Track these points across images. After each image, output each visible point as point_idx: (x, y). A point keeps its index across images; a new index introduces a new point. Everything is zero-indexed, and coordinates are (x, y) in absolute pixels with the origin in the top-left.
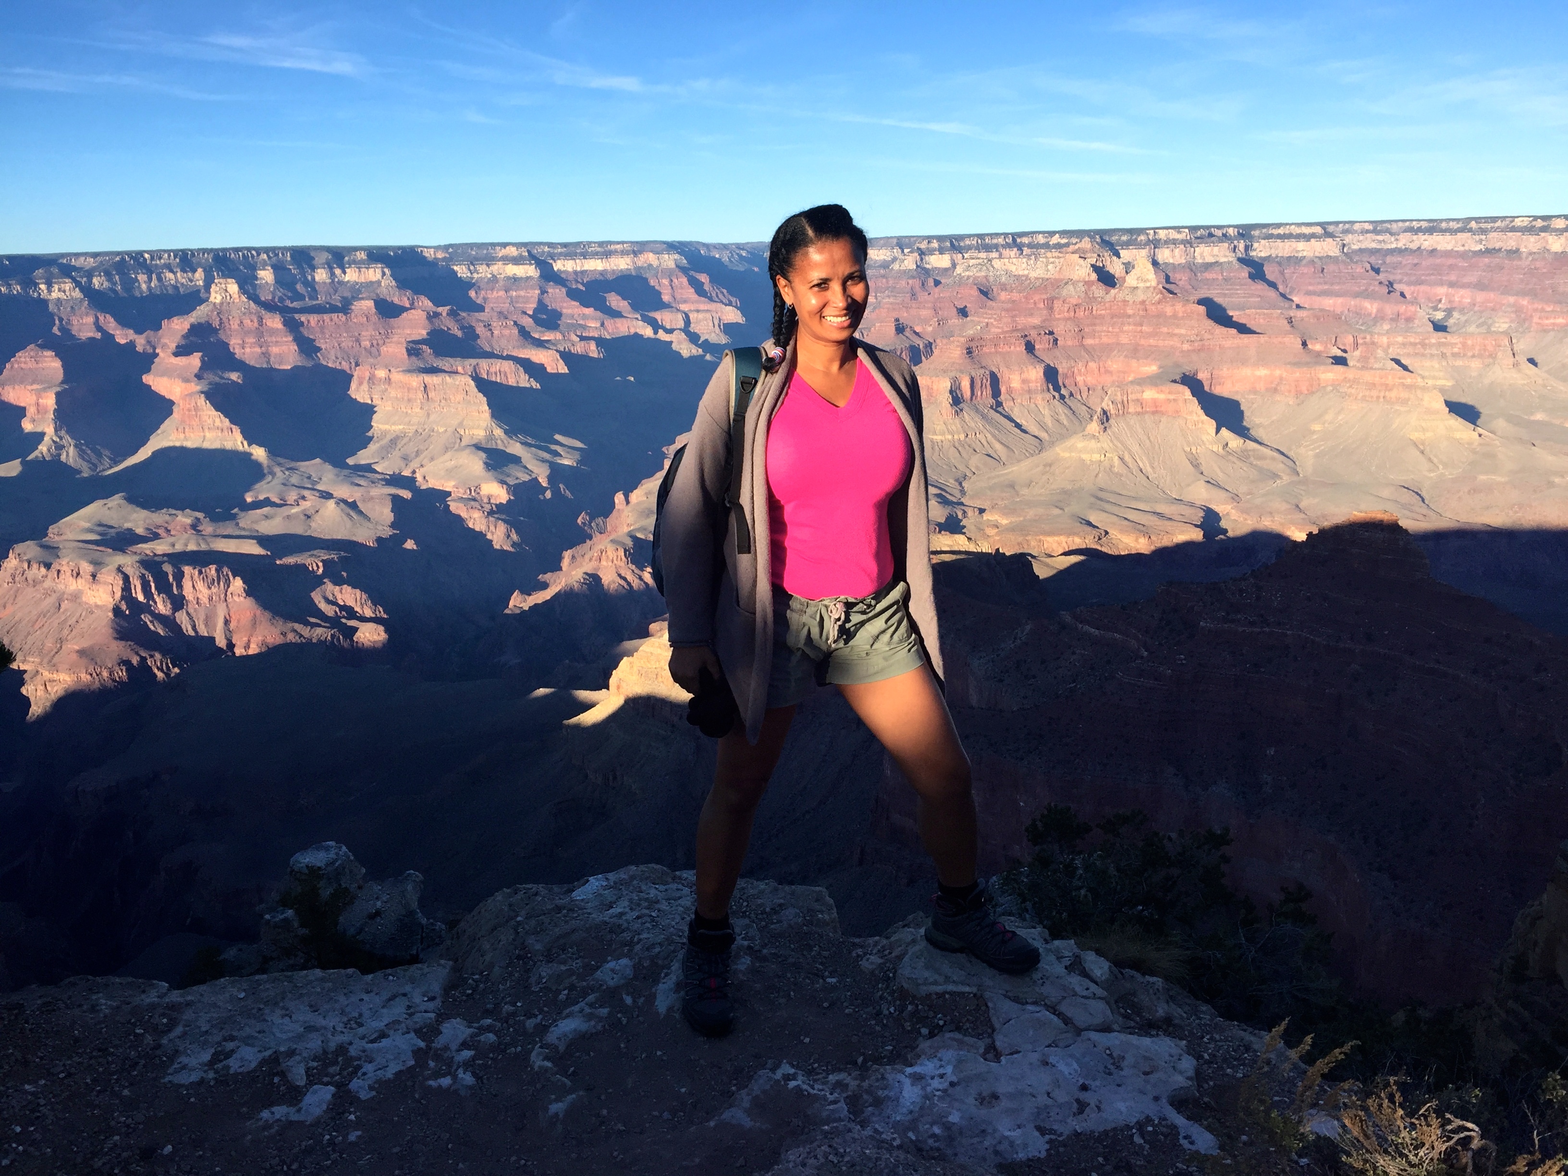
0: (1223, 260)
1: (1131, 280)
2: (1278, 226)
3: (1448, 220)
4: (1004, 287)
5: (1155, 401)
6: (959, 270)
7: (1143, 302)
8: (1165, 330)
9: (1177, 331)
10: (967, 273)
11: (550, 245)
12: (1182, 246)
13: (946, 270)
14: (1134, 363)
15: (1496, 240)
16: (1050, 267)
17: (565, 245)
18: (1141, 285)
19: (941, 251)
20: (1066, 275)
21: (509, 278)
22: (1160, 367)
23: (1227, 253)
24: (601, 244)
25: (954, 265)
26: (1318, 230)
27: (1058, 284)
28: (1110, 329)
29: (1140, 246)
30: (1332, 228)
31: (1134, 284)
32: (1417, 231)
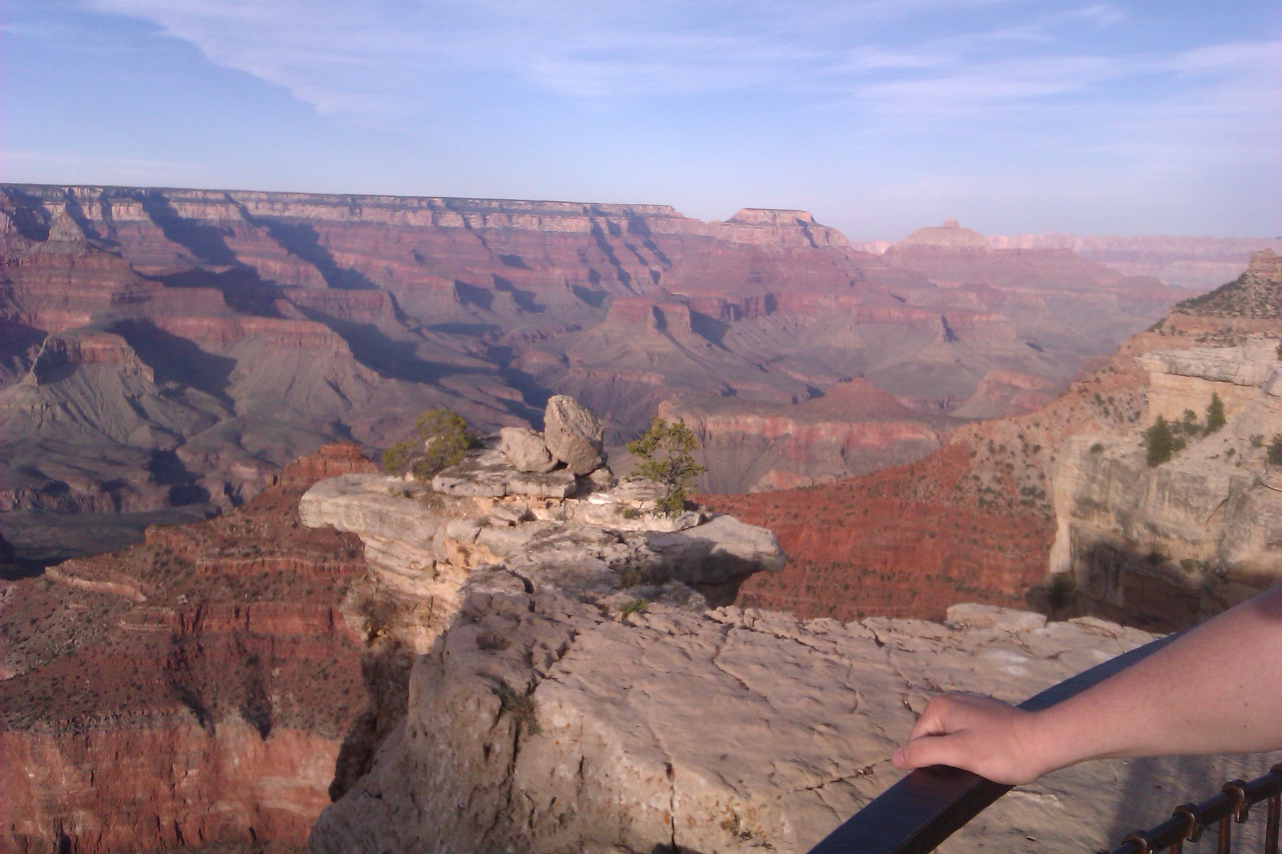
0: (137, 219)
1: (54, 234)
2: (186, 191)
3: (329, 196)
5: (93, 351)
7: (69, 256)
8: (94, 282)
9: (105, 283)
12: (97, 204)
14: (67, 316)
18: (66, 239)
22: (92, 318)
23: (142, 212)
26: (220, 196)
28: (38, 281)
29: (55, 202)
30: (233, 196)
31: (58, 237)
32: (305, 203)
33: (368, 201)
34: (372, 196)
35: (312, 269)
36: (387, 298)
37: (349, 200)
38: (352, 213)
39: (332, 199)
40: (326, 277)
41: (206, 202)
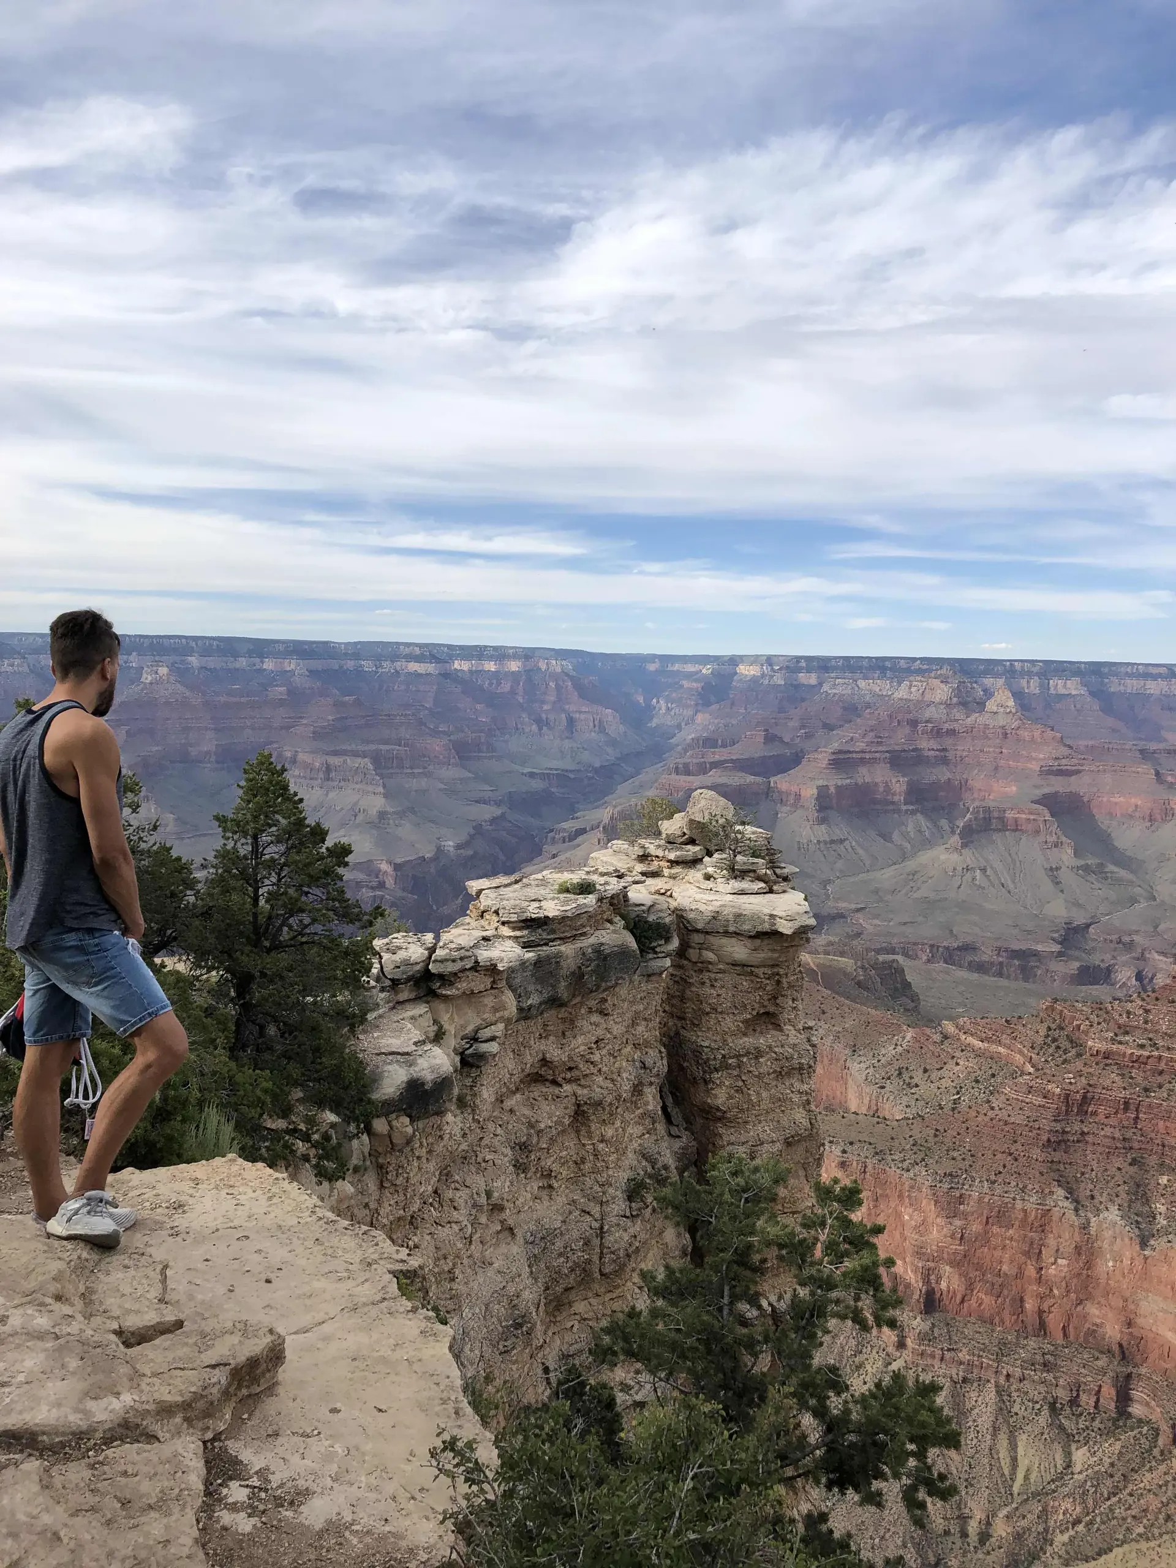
0: (1074, 692)
1: (991, 705)
2: (1127, 665)
4: (868, 706)
5: (1016, 820)
6: (826, 687)
7: (1003, 727)
8: (1024, 753)
9: (1034, 755)
10: (834, 691)
11: (449, 647)
12: (1036, 678)
13: (813, 686)
14: (995, 784)
16: (913, 689)
17: (461, 648)
18: (1001, 710)
19: (809, 670)
20: (928, 697)
21: (410, 674)
22: (1019, 789)
23: (1079, 686)
24: (495, 648)
25: (820, 684)
27: (922, 704)
28: (972, 749)
29: (997, 675)
31: (995, 709)
41: (1146, 676)
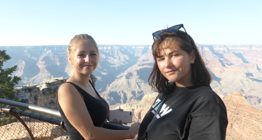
3: (245, 45)
15: (254, 49)
26: (223, 46)
30: (226, 46)
32: (240, 47)
33: (254, 46)
34: (255, 45)
35: (240, 59)
36: (256, 65)
37: (250, 46)
38: (250, 48)
39: (246, 46)
40: (243, 61)
41: (220, 47)
